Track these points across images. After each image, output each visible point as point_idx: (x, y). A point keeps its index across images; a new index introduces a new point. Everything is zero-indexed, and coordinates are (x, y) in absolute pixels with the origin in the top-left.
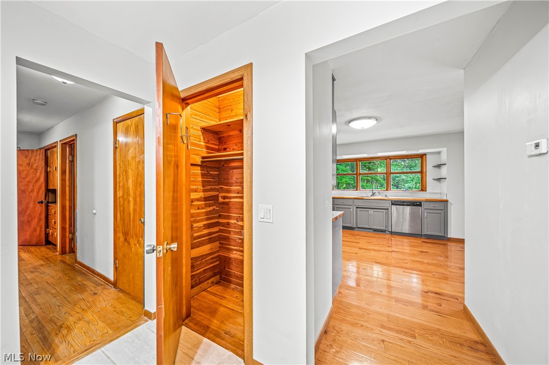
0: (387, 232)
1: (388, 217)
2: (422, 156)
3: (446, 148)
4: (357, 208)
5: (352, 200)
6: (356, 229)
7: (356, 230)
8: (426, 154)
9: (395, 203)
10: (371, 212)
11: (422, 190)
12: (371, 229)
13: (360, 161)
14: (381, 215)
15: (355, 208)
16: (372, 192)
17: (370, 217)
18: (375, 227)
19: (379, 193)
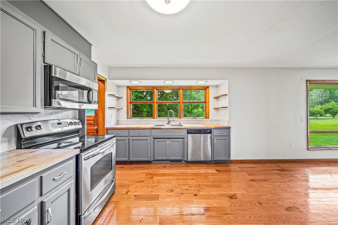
0: (183, 162)
1: (185, 146)
2: (206, 88)
3: (228, 81)
4: (154, 138)
5: (149, 130)
6: (154, 161)
7: (154, 164)
8: (209, 87)
9: (190, 131)
10: (168, 142)
11: (206, 118)
12: (168, 160)
13: (157, 90)
14: (177, 144)
15: (152, 139)
16: (169, 121)
17: (167, 147)
18: (172, 158)
19: (174, 121)
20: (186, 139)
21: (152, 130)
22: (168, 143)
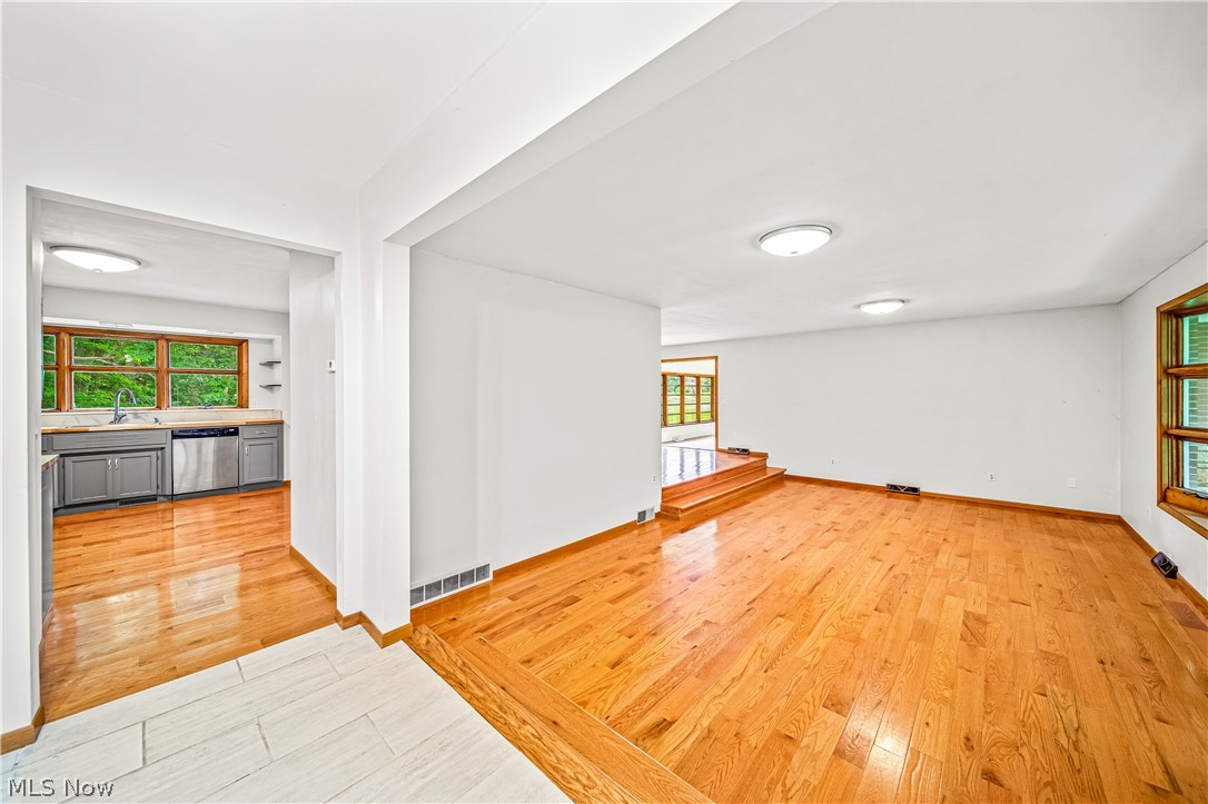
1: (164, 467)
2: (241, 344)
4: (63, 456)
6: (62, 510)
7: (63, 515)
8: (247, 341)
10: (116, 460)
11: (241, 406)
12: (115, 501)
13: (70, 334)
14: (143, 463)
16: (116, 414)
17: (110, 474)
18: (126, 495)
19: (136, 416)
20: (168, 451)
21: (55, 437)
22: (113, 462)
